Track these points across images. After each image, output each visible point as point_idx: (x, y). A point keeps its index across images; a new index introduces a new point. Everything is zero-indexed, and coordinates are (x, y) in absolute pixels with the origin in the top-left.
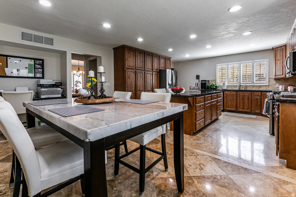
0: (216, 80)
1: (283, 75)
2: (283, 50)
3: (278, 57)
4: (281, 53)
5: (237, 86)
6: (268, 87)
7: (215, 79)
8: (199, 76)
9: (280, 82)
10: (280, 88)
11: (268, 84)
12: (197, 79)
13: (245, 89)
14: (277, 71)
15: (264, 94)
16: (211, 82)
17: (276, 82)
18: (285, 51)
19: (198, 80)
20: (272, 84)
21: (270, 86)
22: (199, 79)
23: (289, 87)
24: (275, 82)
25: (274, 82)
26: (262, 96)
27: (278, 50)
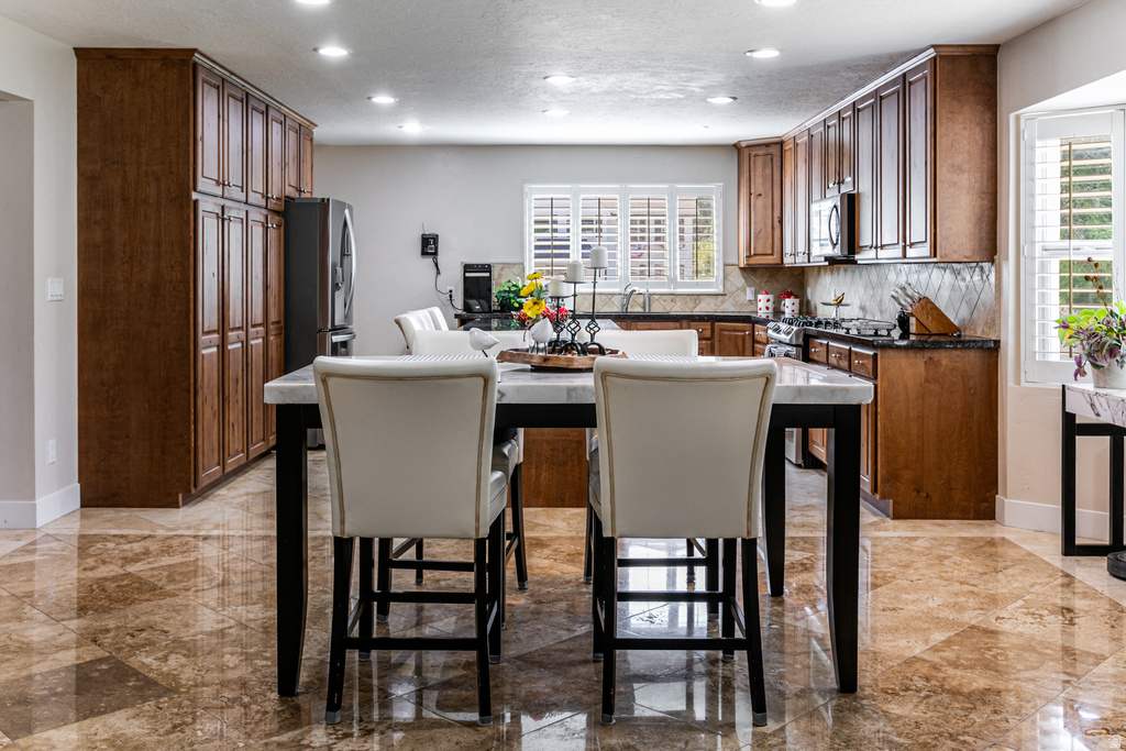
0: (523, 264)
1: (772, 254)
2: (772, 160)
3: (758, 186)
4: (768, 171)
5: (614, 294)
6: (723, 302)
7: (518, 260)
8: (435, 238)
9: (758, 281)
10: (760, 305)
11: (720, 290)
12: (424, 253)
13: (644, 308)
14: (756, 237)
15: (721, 330)
16: (500, 275)
17: (746, 282)
18: (779, 164)
19: (429, 260)
20: (734, 289)
21: (726, 298)
22: (435, 254)
23: (788, 302)
24: (743, 280)
25: (738, 279)
26: (716, 335)
27: (756, 156)
